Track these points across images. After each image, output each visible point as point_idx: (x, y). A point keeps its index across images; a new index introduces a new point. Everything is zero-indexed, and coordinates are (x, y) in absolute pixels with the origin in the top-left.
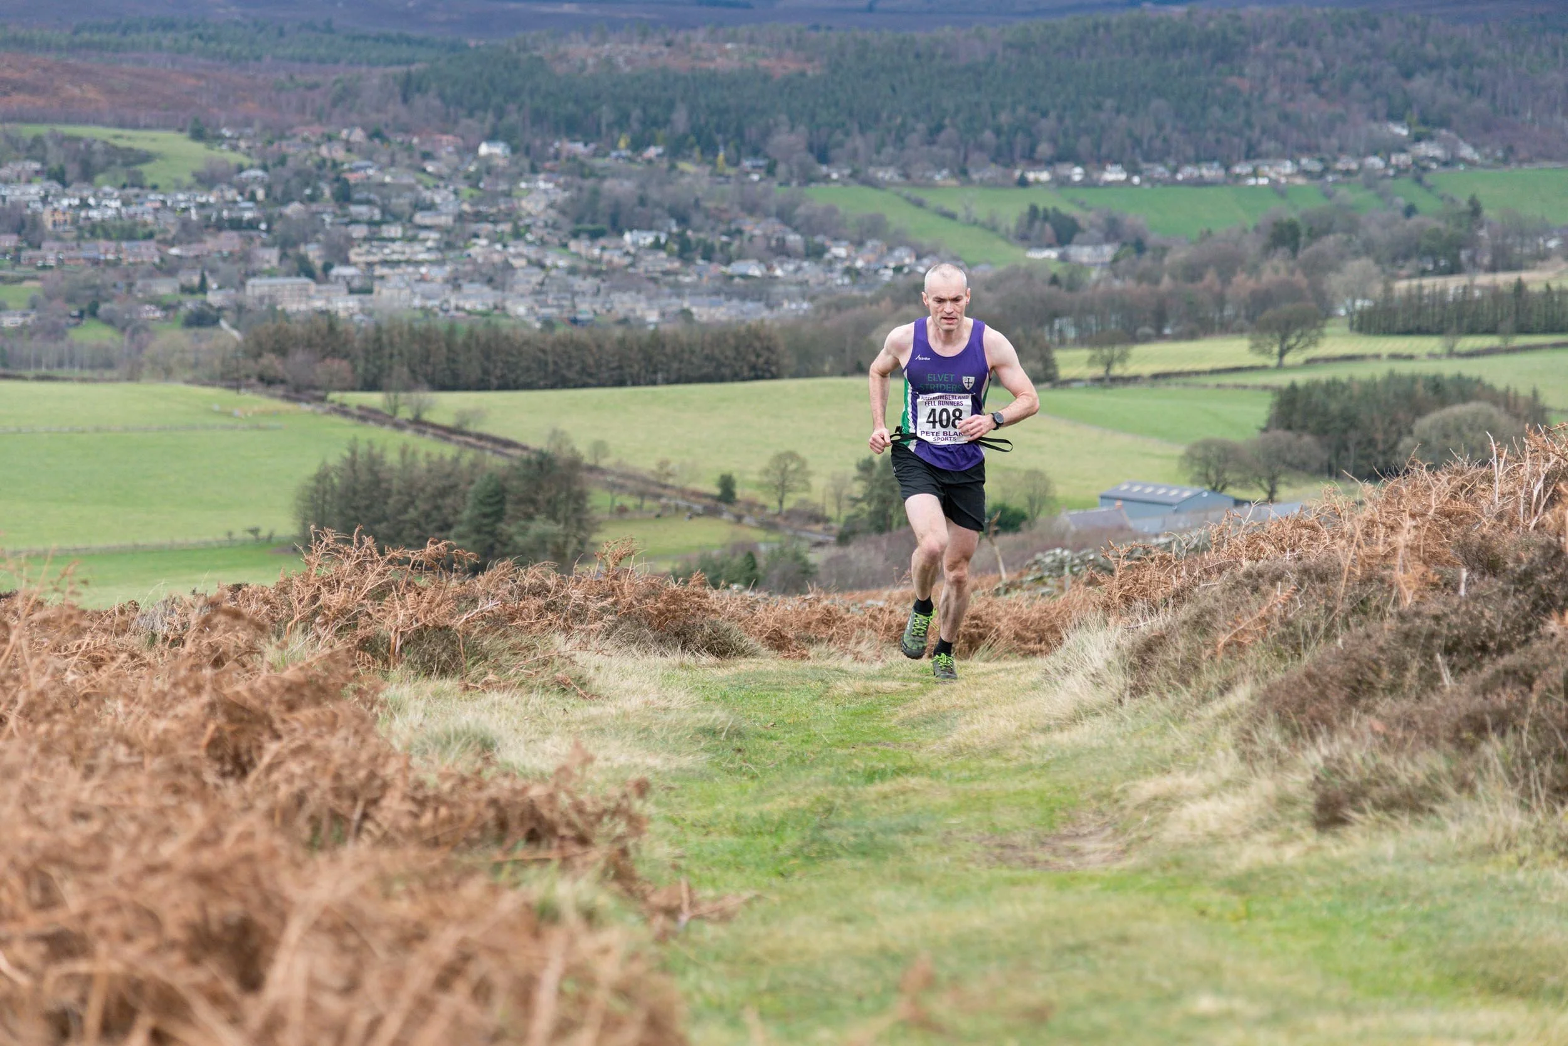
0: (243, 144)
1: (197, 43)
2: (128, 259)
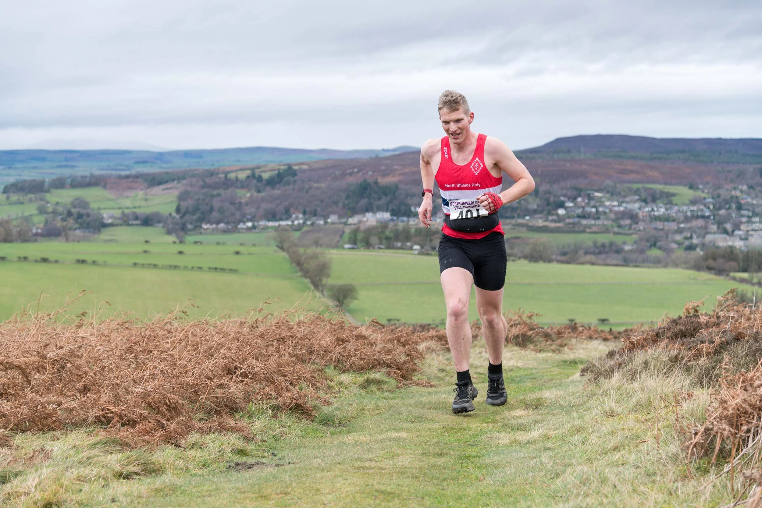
0: (706, 191)
1: (692, 157)
2: (667, 228)
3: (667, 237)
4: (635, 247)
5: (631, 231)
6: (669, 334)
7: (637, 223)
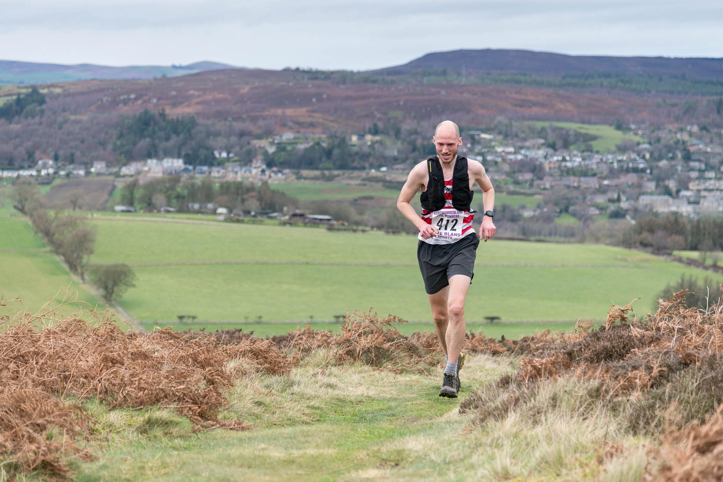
0: (640, 132)
1: (620, 84)
2: (584, 186)
3: (584, 198)
4: (538, 212)
5: (533, 190)
6: (587, 354)
7: (541, 178)
